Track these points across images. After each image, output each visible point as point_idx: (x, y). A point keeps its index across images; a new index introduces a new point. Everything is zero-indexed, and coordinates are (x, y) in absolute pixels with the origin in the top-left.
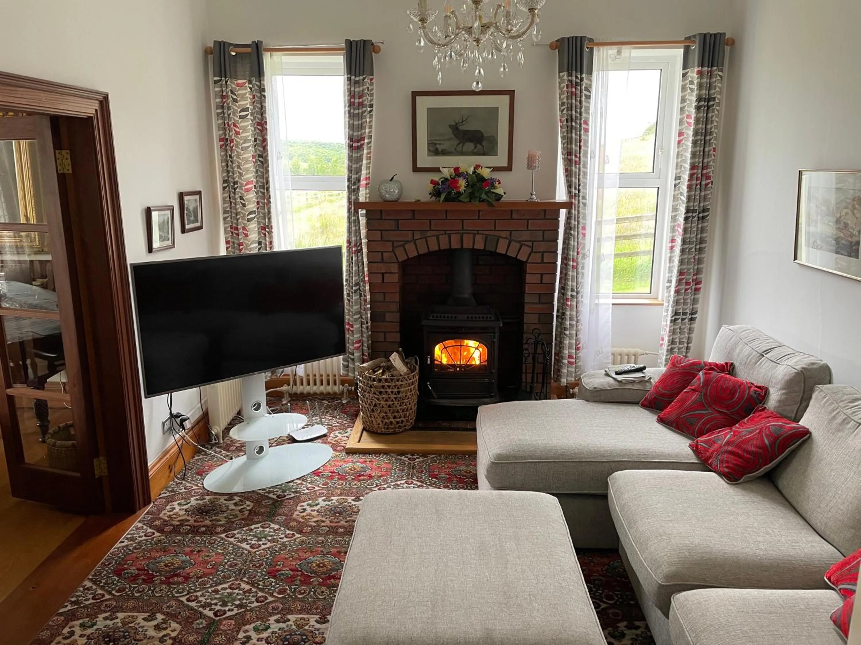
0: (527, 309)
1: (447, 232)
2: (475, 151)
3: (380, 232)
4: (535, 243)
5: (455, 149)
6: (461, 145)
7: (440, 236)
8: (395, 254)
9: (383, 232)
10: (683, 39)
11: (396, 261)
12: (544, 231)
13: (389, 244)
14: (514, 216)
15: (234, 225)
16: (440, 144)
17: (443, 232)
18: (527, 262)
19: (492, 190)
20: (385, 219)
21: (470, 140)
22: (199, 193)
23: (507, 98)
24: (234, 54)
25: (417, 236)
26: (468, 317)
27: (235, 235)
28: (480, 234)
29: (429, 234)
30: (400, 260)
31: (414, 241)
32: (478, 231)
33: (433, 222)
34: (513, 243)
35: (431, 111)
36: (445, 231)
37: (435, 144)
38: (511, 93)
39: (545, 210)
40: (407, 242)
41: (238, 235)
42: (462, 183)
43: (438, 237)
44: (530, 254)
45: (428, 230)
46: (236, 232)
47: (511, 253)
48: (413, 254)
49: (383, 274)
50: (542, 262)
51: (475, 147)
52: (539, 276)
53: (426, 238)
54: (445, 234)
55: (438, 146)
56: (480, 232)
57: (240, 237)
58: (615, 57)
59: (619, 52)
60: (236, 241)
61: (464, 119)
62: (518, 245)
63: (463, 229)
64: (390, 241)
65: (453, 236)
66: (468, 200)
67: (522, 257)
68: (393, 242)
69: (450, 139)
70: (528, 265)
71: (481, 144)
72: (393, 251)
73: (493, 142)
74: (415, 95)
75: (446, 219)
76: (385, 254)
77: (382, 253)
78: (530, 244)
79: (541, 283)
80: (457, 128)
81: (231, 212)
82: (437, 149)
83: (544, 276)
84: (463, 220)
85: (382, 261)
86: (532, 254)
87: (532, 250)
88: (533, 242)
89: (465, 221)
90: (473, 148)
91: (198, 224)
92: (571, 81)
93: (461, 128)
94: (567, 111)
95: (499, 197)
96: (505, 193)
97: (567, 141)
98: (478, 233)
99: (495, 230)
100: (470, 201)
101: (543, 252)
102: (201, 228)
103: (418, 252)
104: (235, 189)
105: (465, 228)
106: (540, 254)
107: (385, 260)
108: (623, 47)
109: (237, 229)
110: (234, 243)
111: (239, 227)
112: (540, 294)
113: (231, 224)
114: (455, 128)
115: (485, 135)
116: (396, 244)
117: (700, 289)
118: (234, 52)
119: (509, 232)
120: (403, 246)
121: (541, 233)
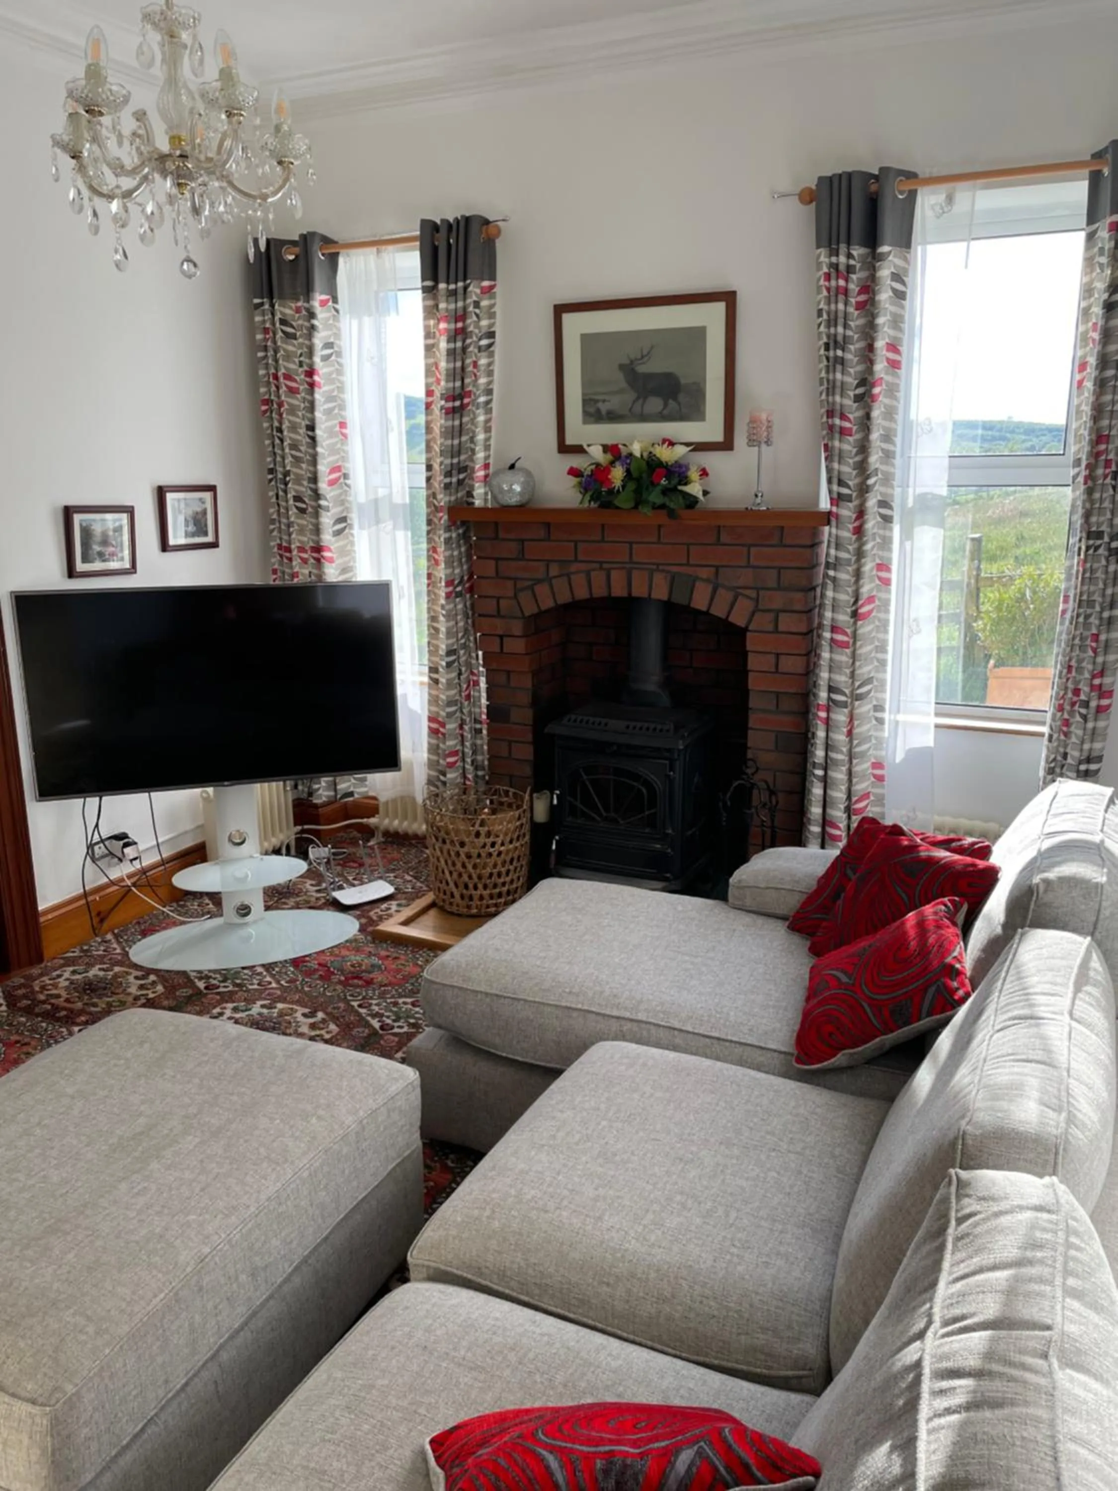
0: (753, 720)
1: (605, 566)
2: (665, 412)
3: (493, 563)
4: (762, 593)
5: (630, 410)
6: (641, 401)
7: (593, 574)
8: (519, 604)
9: (500, 562)
10: (1089, 158)
11: (520, 615)
12: (779, 569)
13: (510, 584)
14: (724, 538)
15: (284, 544)
16: (604, 401)
17: (597, 566)
18: (747, 627)
19: (680, 488)
20: (504, 540)
21: (656, 392)
22: (212, 489)
23: (720, 307)
24: (292, 257)
25: (554, 570)
26: (628, 727)
27: (285, 561)
28: (663, 571)
29: (574, 567)
30: (527, 614)
31: (549, 580)
32: (658, 565)
33: (581, 546)
34: (721, 591)
35: (587, 340)
36: (601, 563)
37: (597, 401)
38: (729, 298)
39: (782, 528)
40: (539, 581)
41: (290, 559)
42: (618, 474)
43: (588, 574)
44: (753, 614)
45: (570, 561)
46: (288, 555)
47: (719, 611)
48: (547, 603)
49: (501, 637)
50: (776, 631)
51: (666, 405)
52: (772, 659)
53: (568, 575)
54: (601, 568)
55: (600, 405)
56: (661, 567)
57: (294, 563)
58: (942, 208)
59: (950, 199)
60: (287, 570)
61: (645, 353)
62: (730, 596)
63: (631, 562)
64: (509, 578)
65: (614, 574)
66: (632, 504)
67: (738, 619)
68: (515, 579)
69: (621, 391)
70: (749, 634)
71: (675, 399)
72: (516, 596)
73: (698, 393)
74: (560, 310)
75: (603, 541)
76: (501, 601)
77: (498, 599)
78: (753, 594)
79: (777, 672)
80: (633, 370)
81: (280, 522)
82: (598, 411)
83: (782, 659)
84: (631, 543)
85: (499, 615)
86: (758, 616)
87: (757, 606)
88: (758, 589)
89: (634, 546)
90: (661, 407)
91: (210, 539)
92: (836, 266)
93: (642, 369)
94: (828, 326)
95: (691, 502)
96: (705, 493)
97: (828, 389)
98: (658, 570)
99: (688, 564)
100: (636, 507)
101: (778, 612)
102: (214, 545)
103: (555, 601)
104: (286, 484)
105: (635, 559)
106: (772, 616)
107: (502, 613)
108: (961, 185)
109: (289, 550)
110: (283, 573)
111: (293, 546)
112: (778, 694)
113: (278, 541)
114: (629, 370)
115: (683, 381)
116: (520, 584)
117: (1108, 707)
118: (291, 254)
119: (713, 570)
120: (531, 588)
121: (774, 573)
